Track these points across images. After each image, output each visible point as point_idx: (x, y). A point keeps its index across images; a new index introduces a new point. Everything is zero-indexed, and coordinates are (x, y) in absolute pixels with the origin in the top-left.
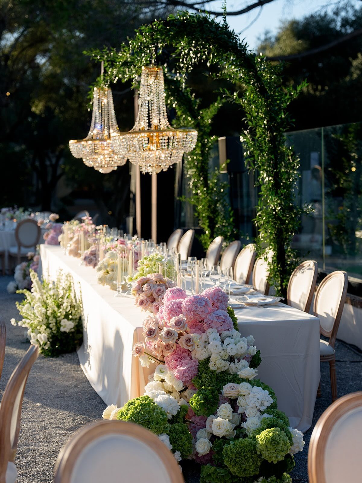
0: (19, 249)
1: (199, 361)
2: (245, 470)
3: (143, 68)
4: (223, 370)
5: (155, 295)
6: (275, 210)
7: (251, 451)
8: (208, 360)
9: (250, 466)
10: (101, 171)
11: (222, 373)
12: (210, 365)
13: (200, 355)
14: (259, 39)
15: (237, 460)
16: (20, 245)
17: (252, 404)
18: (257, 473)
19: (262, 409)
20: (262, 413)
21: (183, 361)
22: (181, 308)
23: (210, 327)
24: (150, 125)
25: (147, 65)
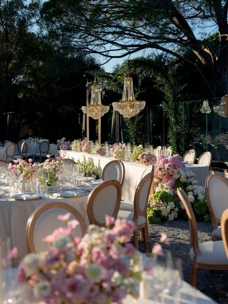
0: (41, 154)
1: (176, 179)
2: (202, 212)
3: (125, 78)
4: (185, 182)
5: (149, 159)
6: (176, 131)
7: (204, 205)
8: (179, 179)
9: (204, 210)
10: (94, 119)
11: (184, 183)
12: (181, 180)
13: (176, 176)
14: (114, 68)
15: (200, 208)
16: (41, 152)
17: (199, 192)
18: (205, 213)
19: (203, 193)
20: (203, 194)
21: (170, 179)
22: (168, 161)
23: (179, 167)
24: (127, 100)
25: (126, 77)
